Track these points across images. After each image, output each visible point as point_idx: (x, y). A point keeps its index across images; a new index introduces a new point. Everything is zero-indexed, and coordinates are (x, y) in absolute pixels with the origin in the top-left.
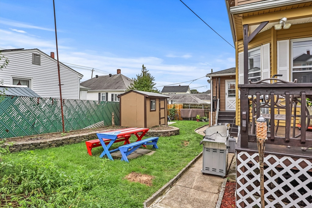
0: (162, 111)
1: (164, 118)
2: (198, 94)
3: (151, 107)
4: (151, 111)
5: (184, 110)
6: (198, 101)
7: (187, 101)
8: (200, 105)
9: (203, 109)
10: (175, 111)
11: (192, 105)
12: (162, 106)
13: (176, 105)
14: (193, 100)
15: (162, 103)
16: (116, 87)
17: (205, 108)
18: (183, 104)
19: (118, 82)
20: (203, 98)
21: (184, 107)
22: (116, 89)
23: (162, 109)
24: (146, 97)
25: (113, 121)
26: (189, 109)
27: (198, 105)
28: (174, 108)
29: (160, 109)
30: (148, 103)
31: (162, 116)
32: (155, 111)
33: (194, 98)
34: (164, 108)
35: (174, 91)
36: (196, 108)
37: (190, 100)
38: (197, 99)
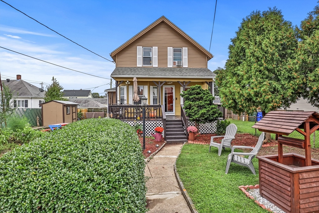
0: (74, 114)
1: (76, 119)
2: (99, 99)
3: (67, 112)
4: (67, 114)
5: (89, 113)
6: (99, 106)
7: (90, 106)
8: (101, 109)
9: (103, 112)
10: (81, 115)
11: (95, 109)
12: (74, 111)
13: (82, 109)
14: (95, 105)
15: (74, 108)
16: (20, 94)
17: (104, 111)
18: (88, 108)
19: (20, 88)
20: (104, 102)
21: (88, 111)
22: (20, 95)
23: (74, 112)
24: (64, 105)
25: (38, 123)
26: (93, 112)
27: (99, 109)
28: (81, 112)
29: (73, 113)
30: (65, 109)
31: (74, 118)
32: (70, 114)
33: (96, 103)
34: (75, 112)
35: (75, 96)
36: (98, 111)
37: (93, 105)
38: (99, 104)
